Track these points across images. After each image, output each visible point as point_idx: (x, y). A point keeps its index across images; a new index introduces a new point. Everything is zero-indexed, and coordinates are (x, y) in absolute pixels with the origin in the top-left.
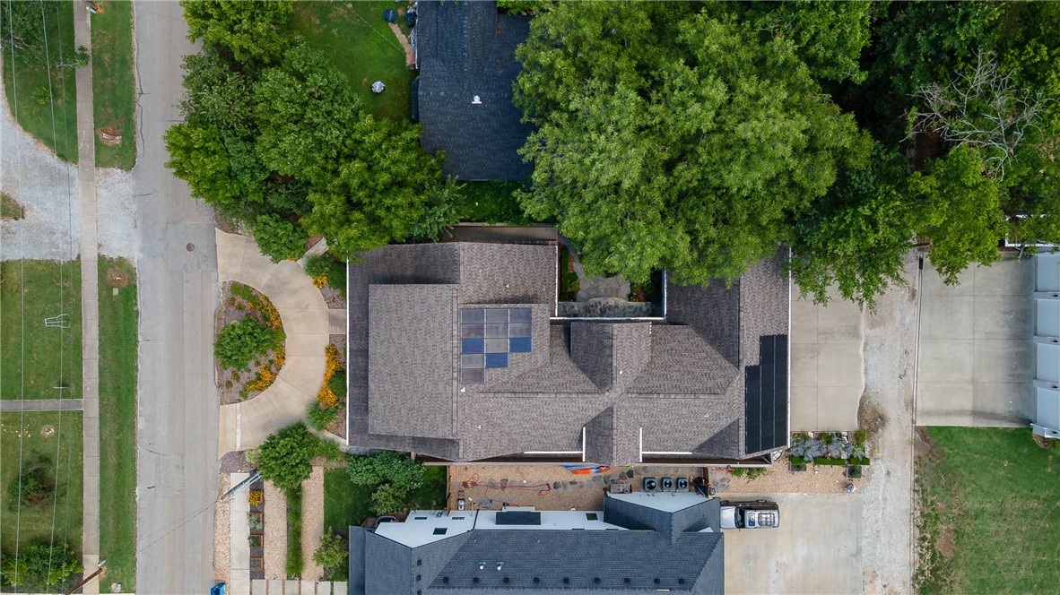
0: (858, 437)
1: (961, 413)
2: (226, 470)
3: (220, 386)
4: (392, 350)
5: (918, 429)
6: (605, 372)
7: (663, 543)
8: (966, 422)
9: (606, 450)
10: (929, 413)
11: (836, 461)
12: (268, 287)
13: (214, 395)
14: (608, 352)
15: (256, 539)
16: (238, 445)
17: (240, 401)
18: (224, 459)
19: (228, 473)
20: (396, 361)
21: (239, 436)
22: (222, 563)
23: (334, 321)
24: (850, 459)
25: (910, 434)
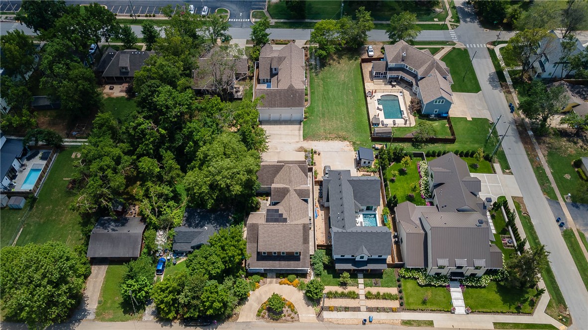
0: (306, 151)
1: (299, 133)
2: (322, 320)
3: (293, 321)
4: (277, 243)
5: (304, 140)
6: (284, 190)
7: (331, 181)
8: (302, 132)
9: (306, 192)
10: (300, 139)
11: (313, 156)
12: (258, 304)
13: (295, 324)
14: (279, 189)
15: (347, 309)
16: (313, 315)
17: (298, 315)
18: (319, 321)
19: (324, 319)
20: (281, 242)
21: (311, 315)
22: (356, 322)
23: (271, 283)
24: (312, 153)
25: (305, 141)
